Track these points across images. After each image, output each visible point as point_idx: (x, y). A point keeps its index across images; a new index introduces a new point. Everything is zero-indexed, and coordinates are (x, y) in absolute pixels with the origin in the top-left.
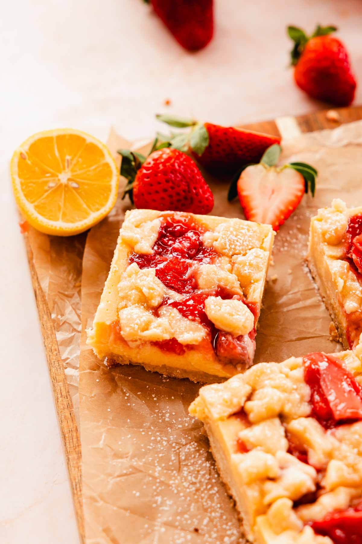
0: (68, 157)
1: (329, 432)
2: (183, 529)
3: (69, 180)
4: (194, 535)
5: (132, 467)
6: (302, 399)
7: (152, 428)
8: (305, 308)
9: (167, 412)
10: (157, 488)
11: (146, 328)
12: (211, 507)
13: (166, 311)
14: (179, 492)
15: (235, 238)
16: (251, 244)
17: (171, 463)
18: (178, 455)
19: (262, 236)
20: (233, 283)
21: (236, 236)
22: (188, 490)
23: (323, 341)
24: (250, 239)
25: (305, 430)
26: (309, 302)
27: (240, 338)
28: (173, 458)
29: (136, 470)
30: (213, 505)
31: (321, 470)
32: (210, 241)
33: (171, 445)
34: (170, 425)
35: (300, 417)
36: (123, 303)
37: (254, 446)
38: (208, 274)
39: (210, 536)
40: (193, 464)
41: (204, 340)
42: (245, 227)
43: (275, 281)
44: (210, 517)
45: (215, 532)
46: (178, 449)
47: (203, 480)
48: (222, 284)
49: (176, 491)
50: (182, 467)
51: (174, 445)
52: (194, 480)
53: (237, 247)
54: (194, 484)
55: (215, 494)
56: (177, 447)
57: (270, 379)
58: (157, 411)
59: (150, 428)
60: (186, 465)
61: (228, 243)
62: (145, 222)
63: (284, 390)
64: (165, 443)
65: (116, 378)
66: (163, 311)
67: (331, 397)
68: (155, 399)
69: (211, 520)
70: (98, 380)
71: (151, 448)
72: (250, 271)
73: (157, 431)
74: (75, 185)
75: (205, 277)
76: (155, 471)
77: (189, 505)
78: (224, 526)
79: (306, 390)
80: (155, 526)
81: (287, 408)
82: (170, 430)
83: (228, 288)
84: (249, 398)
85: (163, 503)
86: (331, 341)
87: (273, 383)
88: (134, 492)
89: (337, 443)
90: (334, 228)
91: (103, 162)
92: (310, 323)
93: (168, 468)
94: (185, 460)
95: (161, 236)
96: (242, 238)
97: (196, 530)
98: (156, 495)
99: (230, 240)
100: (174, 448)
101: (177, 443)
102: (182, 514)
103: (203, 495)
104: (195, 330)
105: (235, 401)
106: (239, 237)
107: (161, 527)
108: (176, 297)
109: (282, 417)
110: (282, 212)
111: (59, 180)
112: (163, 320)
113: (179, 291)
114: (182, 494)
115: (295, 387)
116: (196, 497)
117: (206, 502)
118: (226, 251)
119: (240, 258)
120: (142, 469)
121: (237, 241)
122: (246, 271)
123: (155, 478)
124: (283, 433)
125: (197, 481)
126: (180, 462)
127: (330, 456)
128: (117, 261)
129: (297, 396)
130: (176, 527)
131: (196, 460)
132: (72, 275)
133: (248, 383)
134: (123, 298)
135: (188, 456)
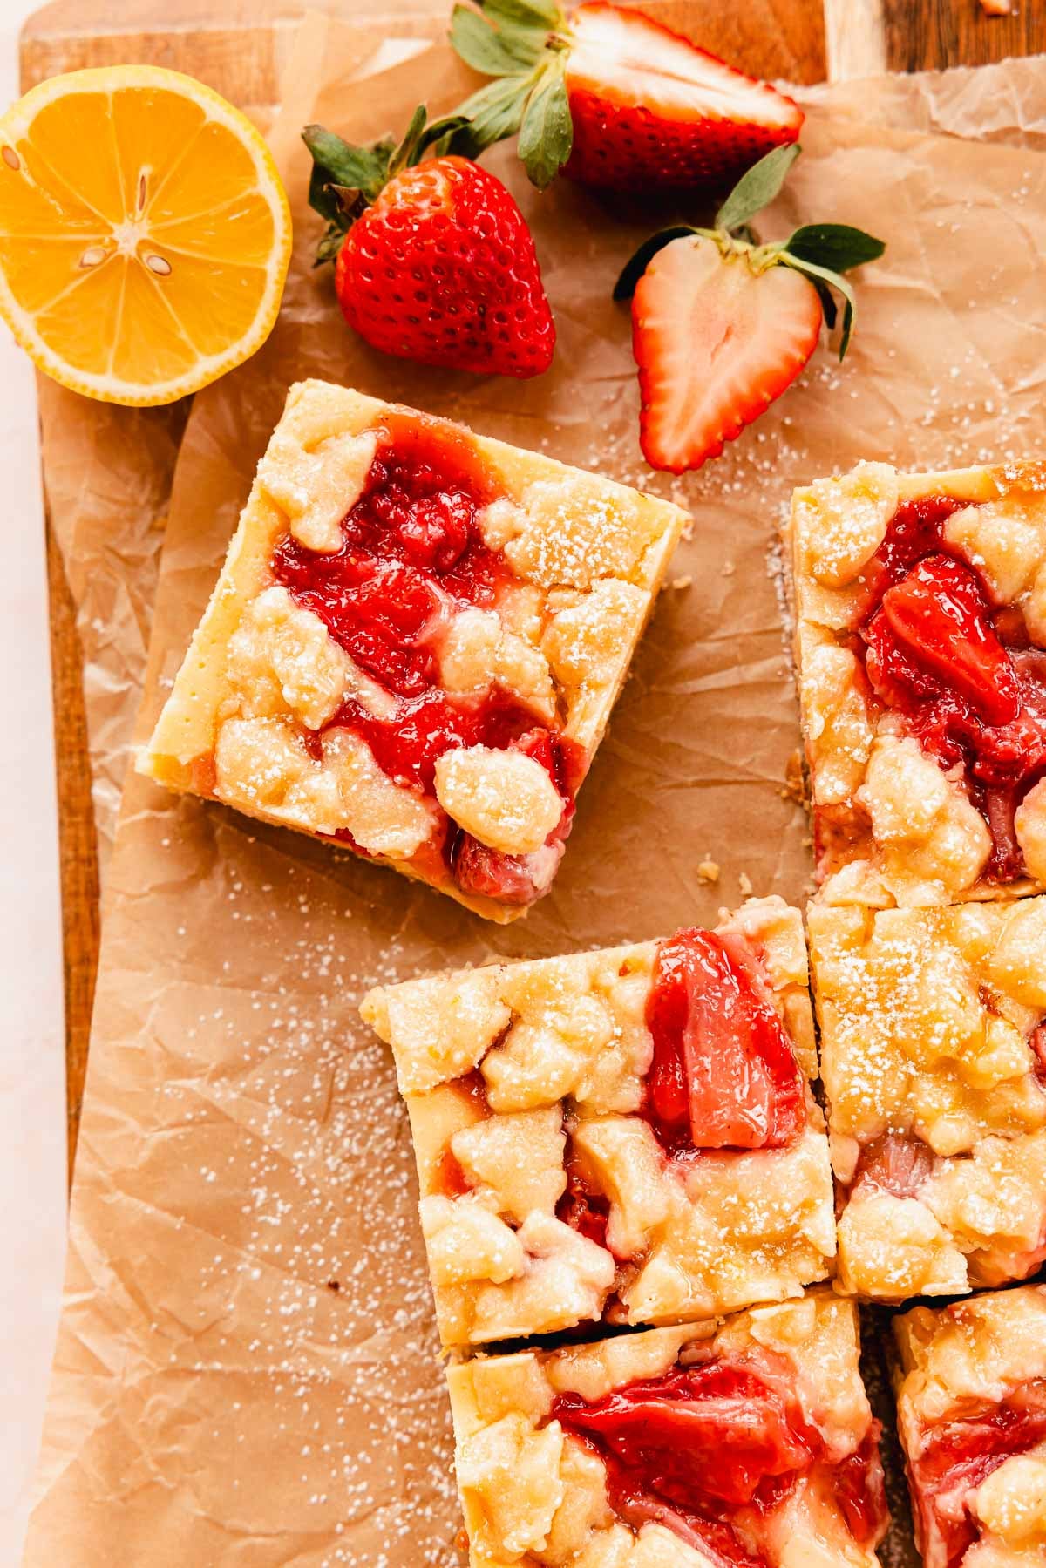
0: (146, 171)
1: (674, 1164)
2: (303, 1277)
3: (143, 244)
4: (329, 1294)
5: (208, 1105)
6: (627, 1069)
7: (282, 990)
8: (741, 689)
9: (326, 952)
10: (261, 1167)
11: (280, 794)
12: (383, 1224)
13: (340, 745)
14: (310, 1185)
15: (567, 543)
16: (607, 562)
17: (308, 1099)
18: (330, 1076)
19: (645, 537)
20: (534, 684)
21: (570, 536)
22: (334, 1181)
23: (764, 796)
24: (609, 545)
26: (755, 671)
28: (317, 1085)
29: (219, 1115)
30: (389, 1219)
31: (628, 1265)
32: (498, 535)
33: (319, 1044)
34: (328, 988)
35: (614, 1114)
36: (232, 703)
37: (478, 1183)
38: (471, 651)
39: (363, 1306)
40: (362, 1106)
41: (423, 846)
42: (600, 505)
43: (683, 593)
44: (371, 1256)
45: (376, 1298)
46: (335, 1059)
47: (377, 1151)
48: (503, 680)
49: (303, 1182)
50: (334, 1107)
51: (327, 1045)
52: (356, 1150)
53: (567, 571)
54: (352, 1159)
55: (398, 1190)
56: (333, 1054)
57: (557, 1008)
58: (302, 944)
59: (275, 990)
60: (347, 1105)
61: (544, 555)
62: (337, 436)
63: (585, 1046)
64: (305, 1039)
65: (219, 832)
66: (334, 743)
68: (304, 909)
69: (374, 1264)
70: (166, 842)
71: (267, 1050)
72: (584, 656)
73: (292, 1003)
74: (160, 265)
75: (459, 659)
76: (264, 1120)
77: (328, 1221)
78: (403, 1280)
79: (644, 1046)
80: (238, 1259)
81: (584, 1092)
82: (325, 1003)
83: (517, 694)
84: (499, 1042)
85: (268, 1206)
86: (786, 799)
87: (562, 1024)
88: (204, 1170)
89: (683, 1204)
90: (840, 555)
91: (250, 191)
92: (742, 737)
93: (298, 1112)
94: (344, 1092)
95: (374, 488)
96: (586, 545)
97: (334, 1286)
98: (257, 1185)
99: (550, 545)
100: (325, 1055)
101: (336, 1043)
102: (307, 1240)
103: (369, 1192)
104: (408, 817)
105: (459, 1055)
106: (577, 538)
107: (253, 1265)
108: (377, 702)
109: (568, 1105)
110: (739, 403)
111: (114, 243)
113: (388, 684)
114: (316, 1191)
115: (618, 1031)
116: (350, 1199)
117: (373, 1211)
118: (536, 575)
120: (233, 1113)
121: (570, 551)
122: (575, 655)
123: (259, 1141)
124: (560, 1153)
125: (364, 1150)
126: (331, 1095)
127: (658, 1235)
128: (239, 560)
129: (612, 1062)
130: (289, 1270)
131: (370, 1093)
132: (148, 487)
133: (504, 1001)
134: (235, 687)
135: (354, 1082)
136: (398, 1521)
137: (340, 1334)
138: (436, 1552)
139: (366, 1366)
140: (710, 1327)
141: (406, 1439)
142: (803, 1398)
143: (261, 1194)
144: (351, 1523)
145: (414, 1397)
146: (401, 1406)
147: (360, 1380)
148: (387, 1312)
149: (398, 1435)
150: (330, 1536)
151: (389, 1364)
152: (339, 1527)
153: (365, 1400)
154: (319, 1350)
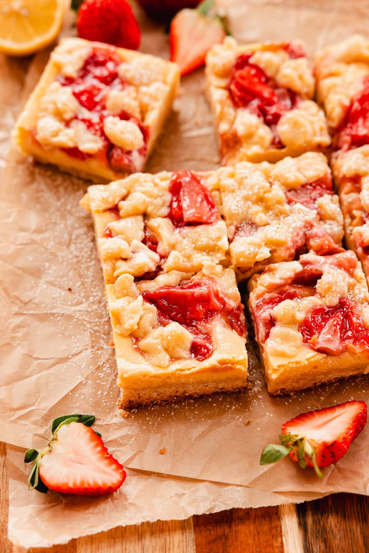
1: (178, 230)
2: (60, 288)
3: (21, 7)
4: (68, 293)
5: (31, 239)
6: (163, 204)
7: (56, 213)
10: (47, 256)
11: (56, 134)
12: (86, 274)
13: (76, 124)
14: (63, 261)
17: (63, 240)
18: (70, 235)
20: (134, 109)
22: (71, 261)
25: (159, 226)
27: (129, 153)
28: (66, 237)
29: (34, 242)
30: (88, 273)
31: (163, 257)
32: (124, 72)
33: (67, 227)
34: (70, 213)
35: (159, 217)
36: (42, 114)
37: (117, 234)
38: (115, 99)
39: (79, 295)
40: (80, 243)
41: (100, 151)
44: (82, 282)
45: (83, 293)
46: (72, 231)
47: (85, 255)
49: (61, 261)
50: (71, 244)
52: (78, 254)
54: (77, 257)
55: (90, 266)
57: (141, 186)
60: (75, 243)
62: (76, 50)
63: (150, 196)
65: (36, 173)
66: (74, 124)
67: (185, 205)
69: (83, 284)
72: (149, 100)
73: (59, 216)
76: (49, 245)
77: (69, 271)
78: (92, 289)
79: (168, 197)
80: (39, 283)
81: (150, 209)
82: (69, 217)
83: (129, 111)
84: (124, 198)
85: (49, 268)
87: (142, 189)
88: (29, 257)
89: (180, 238)
93: (60, 244)
94: (75, 239)
95: (86, 63)
97: (70, 290)
98: (46, 262)
102: (62, 277)
103: (82, 266)
104: (95, 142)
105: (111, 199)
107: (44, 284)
108: (85, 114)
109: (145, 216)
111: (12, 5)
112: (70, 132)
113: (90, 109)
114: (65, 263)
115: (160, 194)
116: (76, 266)
117: (83, 270)
118: (135, 81)
119: (144, 89)
120: (39, 242)
122: (146, 100)
123: (47, 249)
124: (142, 228)
125: (80, 255)
126: (70, 240)
127: (173, 247)
129: (159, 201)
130: (55, 286)
133: (125, 188)
134: (42, 110)
135: (78, 237)
136: (90, 354)
137: (72, 302)
138: (102, 363)
139: (80, 311)
140: (190, 274)
141: (93, 332)
142: (219, 289)
143: (47, 265)
144: (74, 355)
145: (96, 320)
146: (91, 323)
147: (78, 315)
148: (87, 298)
149: (90, 330)
150: (67, 359)
151: (87, 311)
152: (70, 356)
153: (79, 320)
154: (65, 307)
